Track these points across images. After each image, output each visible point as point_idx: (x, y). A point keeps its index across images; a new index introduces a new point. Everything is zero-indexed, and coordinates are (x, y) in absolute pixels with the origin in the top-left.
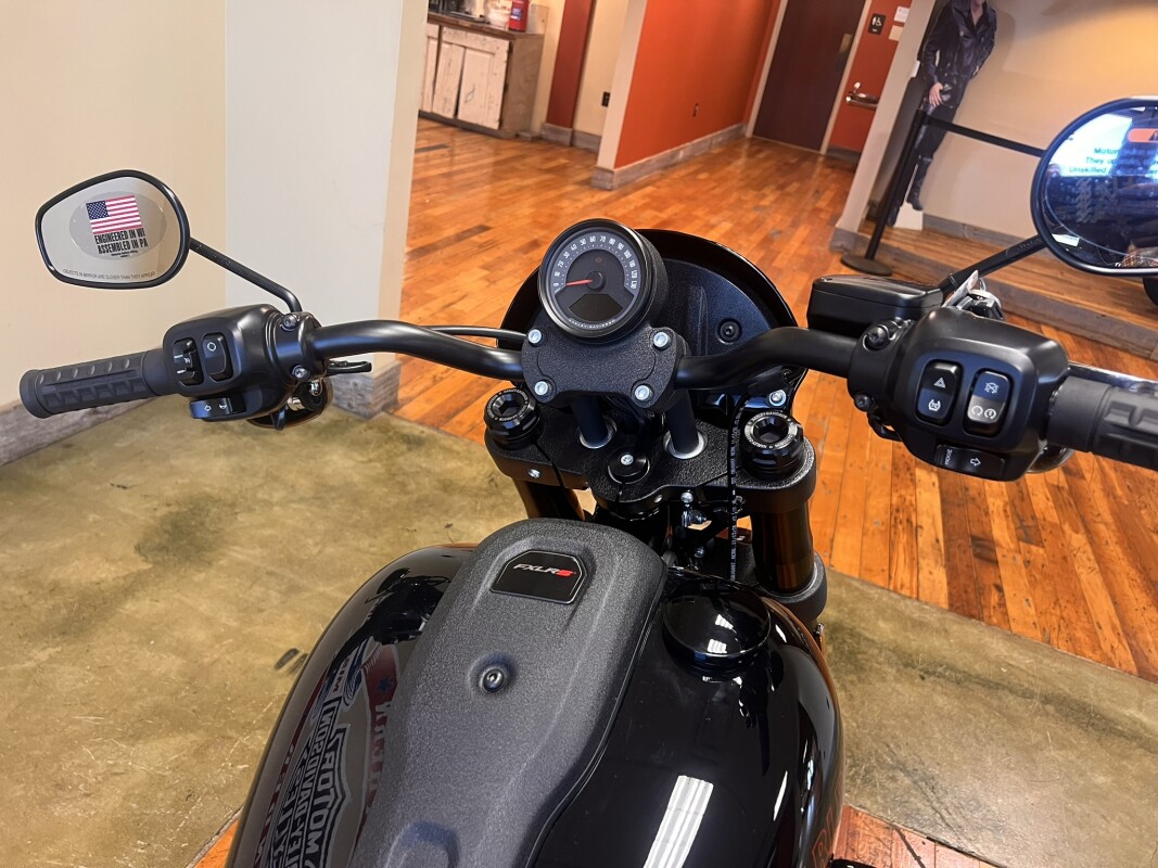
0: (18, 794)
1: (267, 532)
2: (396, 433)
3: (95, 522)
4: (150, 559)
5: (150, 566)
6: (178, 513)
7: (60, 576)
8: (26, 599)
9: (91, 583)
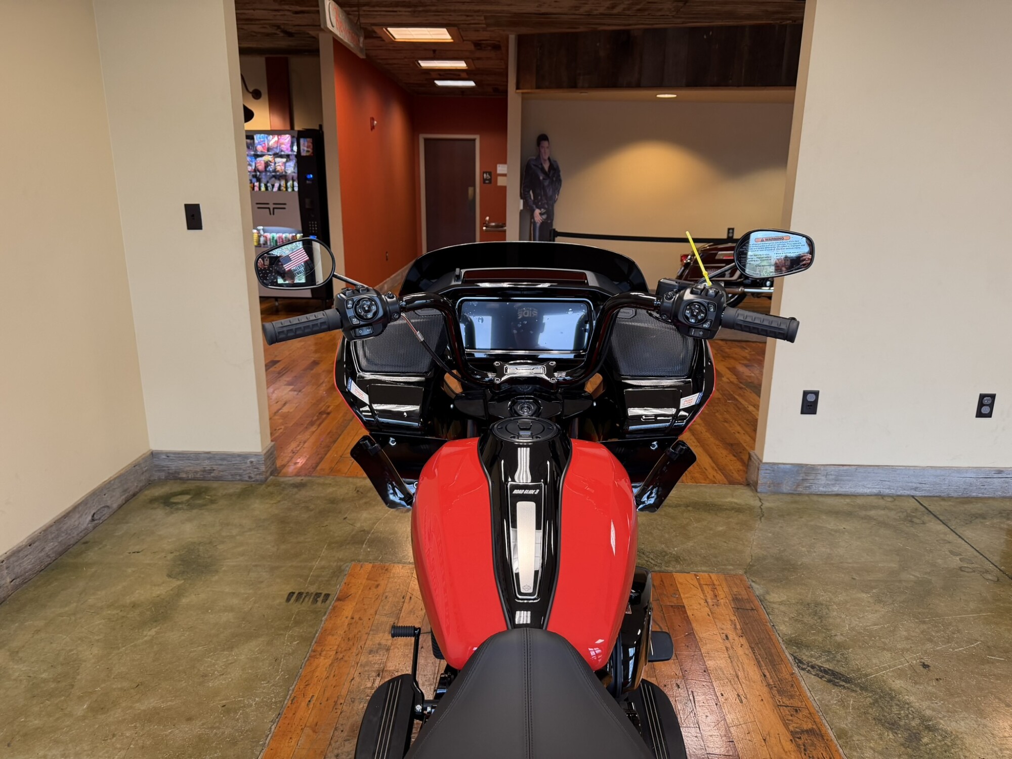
0: (184, 685)
1: (240, 549)
2: (285, 484)
3: (134, 572)
4: (180, 579)
5: (183, 581)
6: (180, 555)
7: (133, 599)
8: (121, 614)
9: (154, 597)
